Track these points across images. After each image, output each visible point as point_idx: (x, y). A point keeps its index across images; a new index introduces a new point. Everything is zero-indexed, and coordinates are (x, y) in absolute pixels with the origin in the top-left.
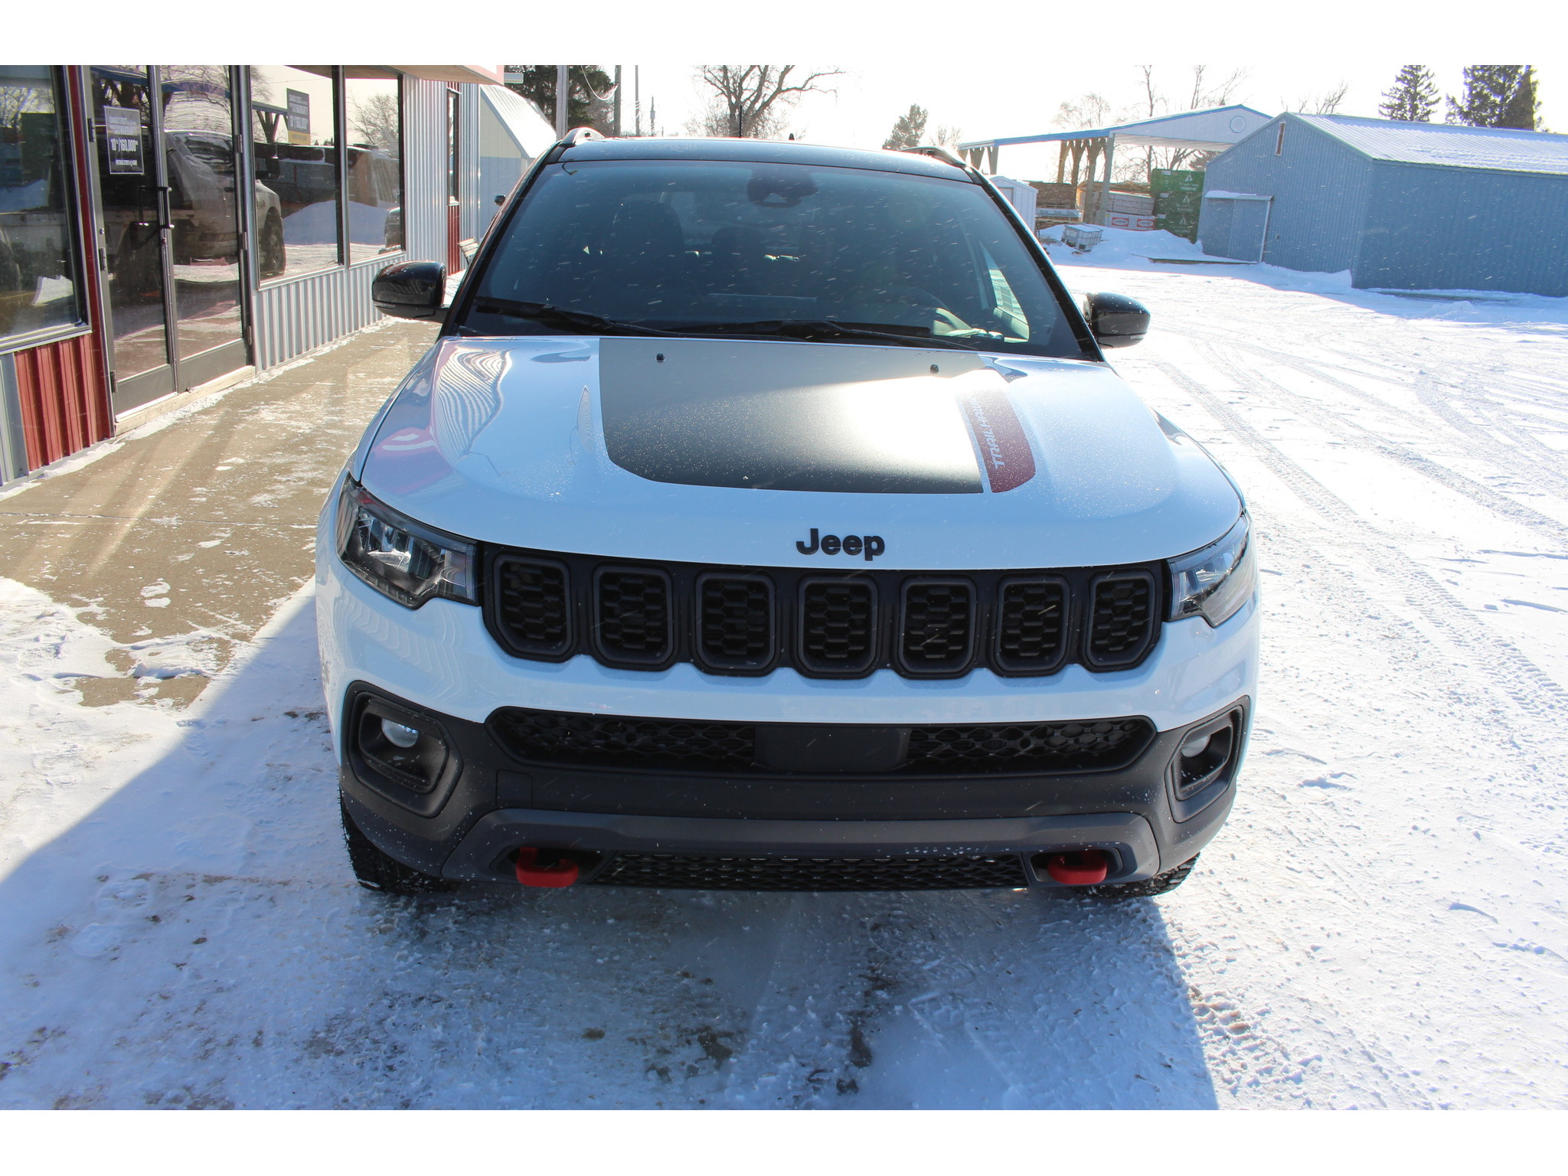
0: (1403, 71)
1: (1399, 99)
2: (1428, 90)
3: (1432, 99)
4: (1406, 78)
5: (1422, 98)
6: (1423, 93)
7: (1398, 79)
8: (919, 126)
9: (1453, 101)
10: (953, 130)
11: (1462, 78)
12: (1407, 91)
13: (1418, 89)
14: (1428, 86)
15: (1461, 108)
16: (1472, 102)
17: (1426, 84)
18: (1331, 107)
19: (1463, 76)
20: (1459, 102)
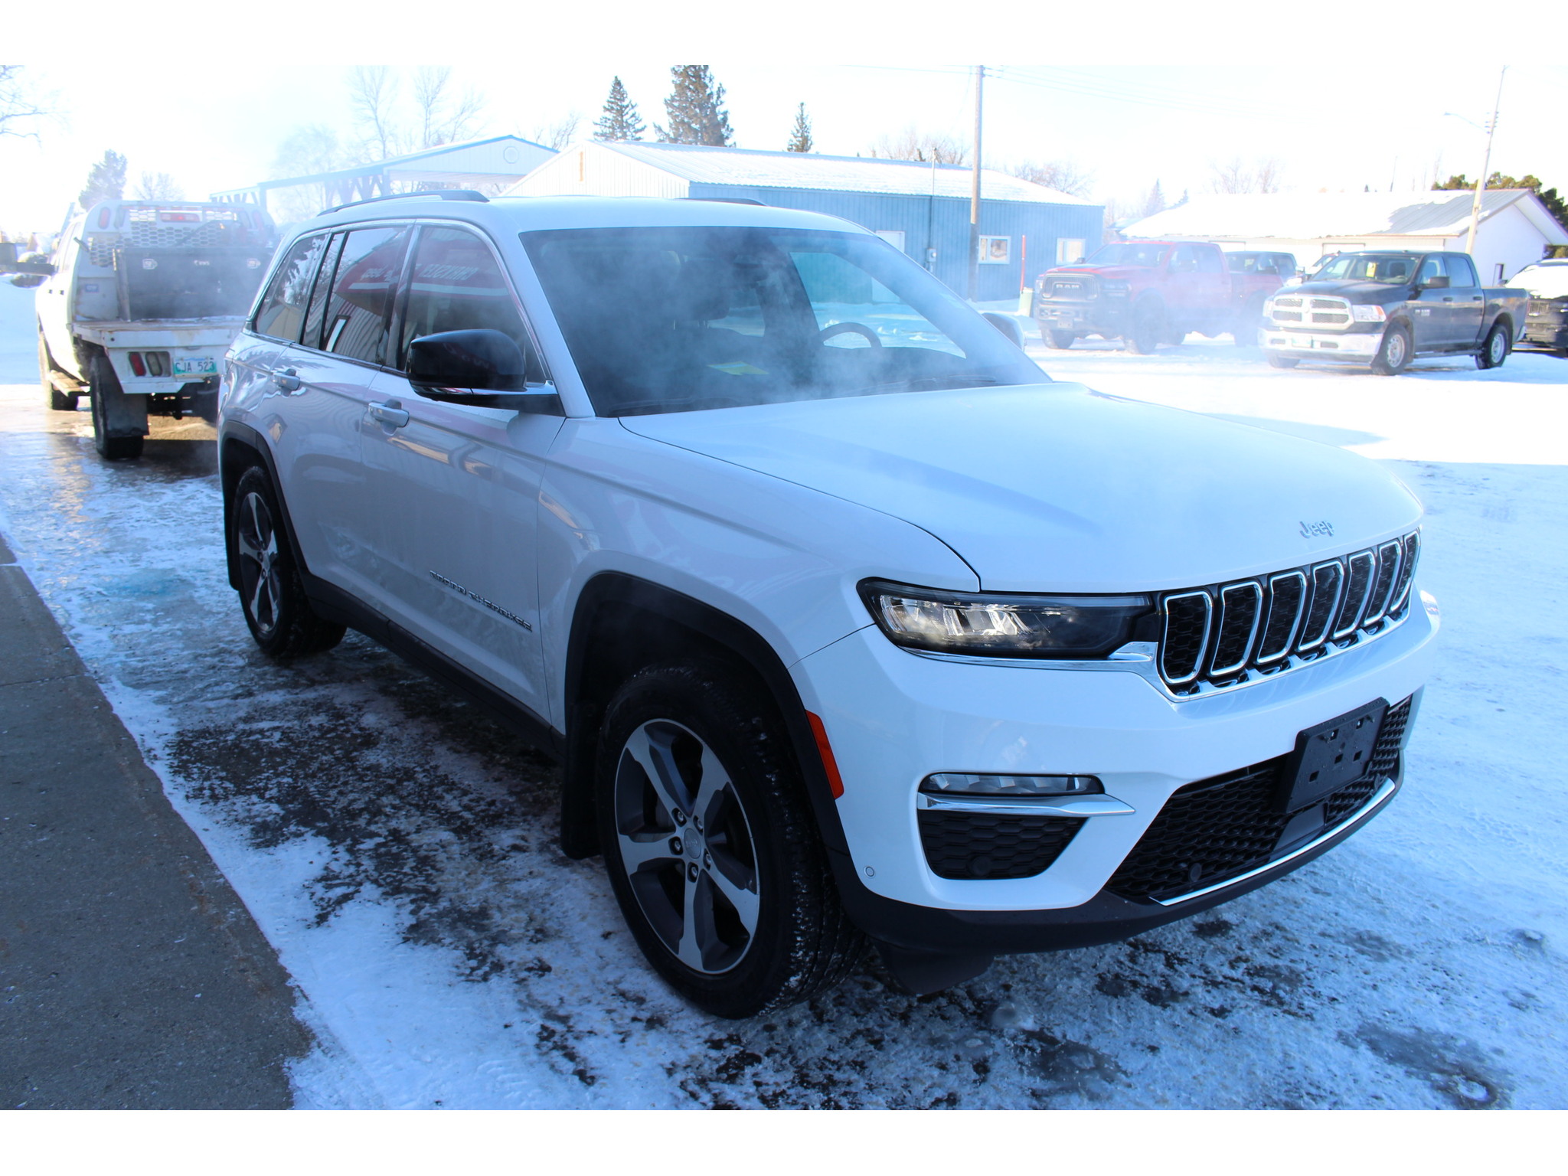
0: (608, 102)
1: (609, 127)
2: (633, 119)
3: (638, 126)
4: (612, 108)
5: (629, 125)
6: (629, 121)
7: (606, 109)
8: (120, 174)
9: (660, 129)
10: (160, 176)
11: (664, 109)
12: (616, 120)
13: (625, 118)
14: (633, 115)
15: (668, 135)
16: (677, 129)
17: (630, 113)
18: (566, 137)
19: (665, 107)
20: (666, 129)
